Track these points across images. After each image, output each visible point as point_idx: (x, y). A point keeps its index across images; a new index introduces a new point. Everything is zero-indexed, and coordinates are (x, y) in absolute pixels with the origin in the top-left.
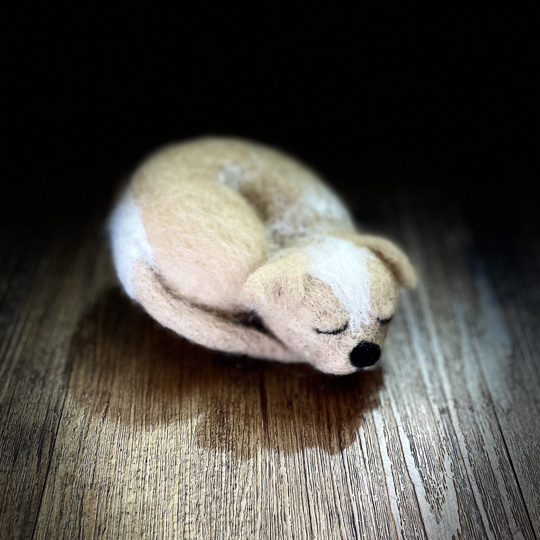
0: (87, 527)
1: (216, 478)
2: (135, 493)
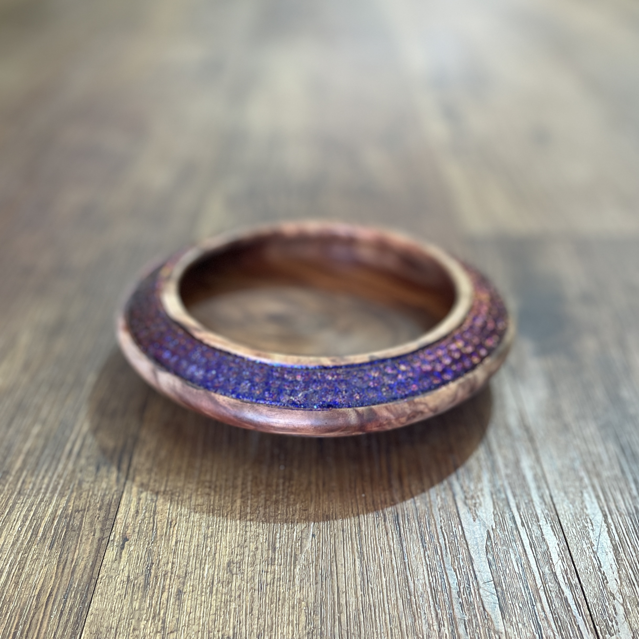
2: (203, 498)
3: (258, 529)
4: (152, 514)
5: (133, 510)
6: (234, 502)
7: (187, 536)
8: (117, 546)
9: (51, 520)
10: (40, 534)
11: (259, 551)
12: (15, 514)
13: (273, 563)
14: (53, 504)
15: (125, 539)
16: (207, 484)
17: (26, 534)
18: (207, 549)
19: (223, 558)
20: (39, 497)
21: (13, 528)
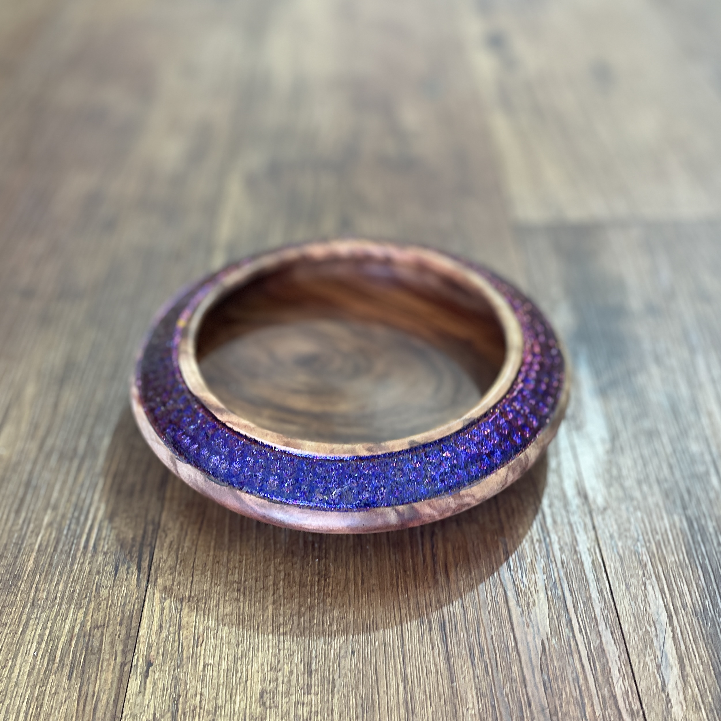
0: (186, 640)
2: (231, 605)
3: (292, 646)
4: (177, 628)
5: (156, 624)
6: (264, 609)
7: (216, 658)
8: (141, 673)
9: (69, 640)
10: (57, 660)
11: (294, 675)
12: (29, 633)
13: (309, 692)
14: (70, 619)
15: (150, 664)
16: (235, 586)
17: (42, 661)
18: (238, 675)
19: (255, 687)
20: (54, 610)
21: (28, 652)
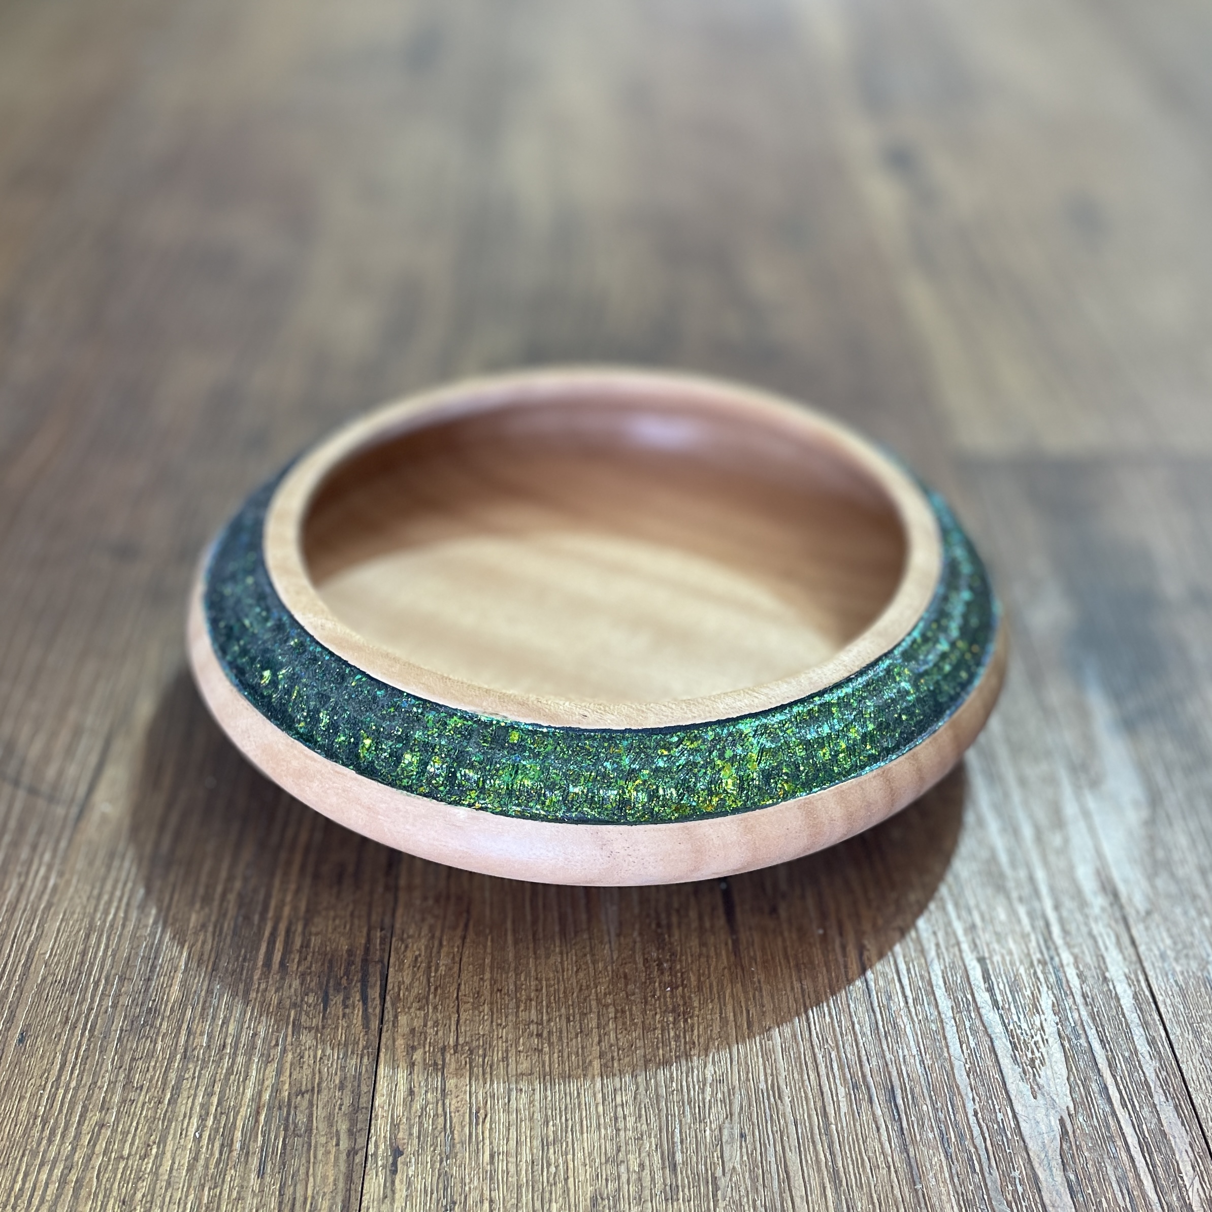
0: (457, 1114)
1: (660, 1032)
2: (529, 1058)
3: (639, 1125)
4: (439, 1096)
5: (402, 1089)
6: (586, 1066)
7: (511, 1142)
8: (384, 1167)
9: (253, 1113)
10: (237, 1145)
11: (647, 1171)
12: (184, 1102)
13: (675, 1197)
14: (253, 1079)
15: (397, 1152)
16: (533, 1027)
17: (210, 1146)
18: (550, 1170)
19: (582, 1188)
20: (223, 1064)
21: (184, 1133)
